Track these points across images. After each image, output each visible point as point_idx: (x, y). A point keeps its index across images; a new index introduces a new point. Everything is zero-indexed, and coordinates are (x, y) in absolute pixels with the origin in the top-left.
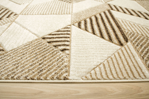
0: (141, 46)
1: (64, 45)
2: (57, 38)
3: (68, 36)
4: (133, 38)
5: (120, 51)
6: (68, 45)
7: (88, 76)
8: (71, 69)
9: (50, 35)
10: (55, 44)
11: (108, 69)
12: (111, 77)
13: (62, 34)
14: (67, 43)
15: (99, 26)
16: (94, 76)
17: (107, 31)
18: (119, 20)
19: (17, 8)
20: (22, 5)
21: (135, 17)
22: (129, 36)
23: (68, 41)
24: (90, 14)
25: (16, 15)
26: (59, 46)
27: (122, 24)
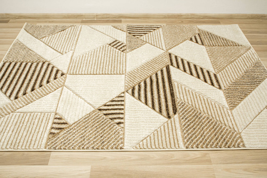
0: (186, 119)
1: (119, 118)
2: (112, 109)
3: (122, 107)
4: (182, 109)
5: (166, 124)
6: (122, 118)
7: (138, 146)
8: (125, 141)
9: (105, 105)
10: (111, 116)
11: (153, 141)
12: (154, 147)
13: (117, 105)
14: (121, 116)
15: (152, 94)
16: (142, 147)
17: (159, 101)
18: (175, 84)
19: (61, 62)
20: (65, 55)
21: (194, 79)
22: (178, 107)
23: (122, 114)
24: (145, 75)
25: (62, 74)
26: (115, 118)
27: (177, 90)
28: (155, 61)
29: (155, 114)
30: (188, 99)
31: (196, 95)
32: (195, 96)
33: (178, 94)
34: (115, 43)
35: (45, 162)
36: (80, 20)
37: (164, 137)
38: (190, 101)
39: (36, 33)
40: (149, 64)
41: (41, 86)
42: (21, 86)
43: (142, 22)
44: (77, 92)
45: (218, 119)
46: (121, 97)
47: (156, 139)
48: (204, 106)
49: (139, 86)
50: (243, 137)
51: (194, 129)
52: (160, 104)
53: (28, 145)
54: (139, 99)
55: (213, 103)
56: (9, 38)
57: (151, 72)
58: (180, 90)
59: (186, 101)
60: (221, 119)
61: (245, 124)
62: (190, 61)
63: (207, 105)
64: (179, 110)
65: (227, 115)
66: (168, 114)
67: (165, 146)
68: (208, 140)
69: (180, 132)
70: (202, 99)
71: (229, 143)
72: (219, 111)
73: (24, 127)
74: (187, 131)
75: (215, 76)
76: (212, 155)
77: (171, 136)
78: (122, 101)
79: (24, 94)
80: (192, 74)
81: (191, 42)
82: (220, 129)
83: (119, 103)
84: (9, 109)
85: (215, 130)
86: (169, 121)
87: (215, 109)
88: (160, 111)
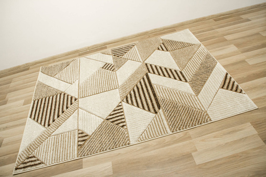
1: (122, 122)
2: (116, 117)
3: (122, 114)
4: (163, 104)
5: (155, 118)
6: (124, 122)
7: (139, 139)
8: (130, 138)
9: (110, 115)
10: (116, 122)
11: (149, 133)
12: (150, 137)
13: (118, 113)
14: (123, 120)
15: (141, 98)
16: (142, 139)
17: (147, 102)
18: (155, 87)
19: (72, 90)
20: (74, 84)
21: (167, 79)
22: (161, 103)
23: (123, 118)
24: (132, 85)
25: (75, 100)
26: (119, 123)
27: (157, 91)
28: (137, 72)
29: (146, 112)
31: (171, 91)
33: (158, 94)
34: (106, 66)
35: (80, 167)
36: (77, 54)
37: (155, 129)
38: (167, 97)
39: (50, 72)
40: (133, 76)
41: (63, 112)
42: (50, 116)
43: (121, 44)
44: (88, 110)
45: (189, 105)
46: (120, 106)
47: (151, 131)
48: (178, 98)
49: (130, 95)
50: (209, 114)
51: (175, 117)
52: (147, 104)
53: (66, 158)
54: (133, 104)
55: (184, 94)
56: (33, 81)
57: (136, 82)
58: (159, 90)
59: (165, 97)
60: (192, 104)
61: (208, 104)
62: (162, 65)
63: (180, 96)
64: (162, 106)
65: (195, 100)
66: (155, 110)
67: (158, 135)
68: (186, 123)
69: (166, 122)
70: (175, 93)
71: (200, 121)
72: (189, 99)
73: (59, 145)
74: (170, 120)
75: (181, 72)
76: (191, 132)
77: (160, 126)
78: (121, 109)
79: (54, 121)
80: (164, 76)
81: (158, 51)
82: (192, 112)
83: (120, 111)
84: (47, 135)
86: (157, 116)
87: (186, 98)
88: (149, 110)
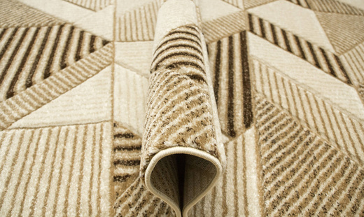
4: (265, 117)
18: (255, 65)
21: (294, 59)
22: (257, 112)
27: (258, 76)
30: (280, 97)
31: (298, 90)
32: (295, 91)
33: (258, 84)
38: (284, 100)
45: (351, 150)
48: (316, 115)
51: (293, 171)
55: (337, 112)
58: (265, 76)
59: (276, 100)
62: (288, 29)
63: (323, 114)
64: (258, 120)
66: (231, 125)
69: (255, 177)
70: (312, 99)
72: (351, 130)
74: (275, 176)
75: (337, 58)
80: (289, 50)
81: (287, 2)
85: (347, 181)
86: (231, 144)
87: (342, 126)
